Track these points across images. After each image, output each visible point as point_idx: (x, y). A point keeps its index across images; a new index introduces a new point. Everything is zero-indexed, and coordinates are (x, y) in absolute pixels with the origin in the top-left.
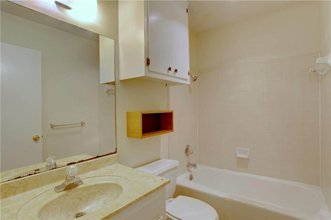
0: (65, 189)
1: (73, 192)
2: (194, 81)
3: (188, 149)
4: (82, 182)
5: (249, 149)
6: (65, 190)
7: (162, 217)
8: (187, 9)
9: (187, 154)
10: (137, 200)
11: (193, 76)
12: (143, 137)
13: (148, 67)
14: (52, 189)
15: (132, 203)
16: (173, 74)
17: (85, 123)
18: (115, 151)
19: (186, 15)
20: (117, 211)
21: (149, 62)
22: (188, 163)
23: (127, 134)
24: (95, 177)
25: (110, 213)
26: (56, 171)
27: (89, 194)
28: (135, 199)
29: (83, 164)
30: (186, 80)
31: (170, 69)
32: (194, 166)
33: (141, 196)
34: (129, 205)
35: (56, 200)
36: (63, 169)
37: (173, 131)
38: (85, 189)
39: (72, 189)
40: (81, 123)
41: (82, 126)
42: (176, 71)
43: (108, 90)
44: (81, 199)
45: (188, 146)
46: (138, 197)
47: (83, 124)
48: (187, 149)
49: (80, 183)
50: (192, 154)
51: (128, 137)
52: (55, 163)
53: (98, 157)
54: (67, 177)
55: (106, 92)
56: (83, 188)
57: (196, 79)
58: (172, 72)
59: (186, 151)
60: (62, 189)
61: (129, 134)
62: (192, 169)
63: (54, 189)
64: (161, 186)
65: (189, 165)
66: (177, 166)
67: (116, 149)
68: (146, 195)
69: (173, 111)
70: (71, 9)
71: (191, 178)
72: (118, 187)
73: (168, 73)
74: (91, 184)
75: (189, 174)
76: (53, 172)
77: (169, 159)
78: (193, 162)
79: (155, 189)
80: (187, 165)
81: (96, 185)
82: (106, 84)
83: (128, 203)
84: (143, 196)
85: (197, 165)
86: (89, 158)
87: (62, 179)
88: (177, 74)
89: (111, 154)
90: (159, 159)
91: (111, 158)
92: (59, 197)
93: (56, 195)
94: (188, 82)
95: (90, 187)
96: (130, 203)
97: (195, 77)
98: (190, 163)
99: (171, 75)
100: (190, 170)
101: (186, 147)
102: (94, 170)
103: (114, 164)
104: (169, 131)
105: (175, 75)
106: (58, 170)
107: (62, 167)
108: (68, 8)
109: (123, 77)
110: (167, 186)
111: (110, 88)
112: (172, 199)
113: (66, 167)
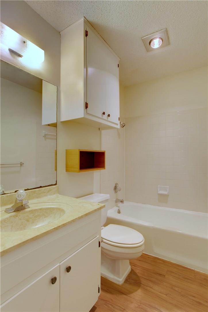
0: (14, 210)
1: (21, 214)
2: (123, 127)
3: (117, 187)
4: (29, 206)
5: (168, 187)
6: (14, 212)
7: (98, 236)
8: (118, 65)
9: (115, 191)
10: (79, 217)
11: (122, 123)
12: (80, 171)
13: (86, 110)
14: (3, 210)
15: (75, 219)
16: (106, 117)
17: (23, 164)
18: (55, 183)
19: (117, 69)
20: (64, 224)
21: (87, 106)
22: (116, 199)
23: (66, 169)
24: (40, 203)
25: (58, 226)
26: (6, 196)
27: (35, 216)
28: (77, 217)
29: (29, 192)
30: (117, 124)
31: (104, 113)
32: (122, 202)
33: (83, 215)
34: (73, 221)
35: (7, 218)
36: (12, 195)
37: (105, 169)
38: (32, 212)
39: (20, 211)
40: (20, 163)
41: (21, 167)
42: (109, 115)
43: (45, 135)
44: (28, 221)
45: (116, 184)
46: (80, 216)
47: (22, 164)
48: (115, 187)
49: (27, 207)
50: (120, 191)
51: (66, 171)
52: (3, 191)
53: (41, 187)
54: (16, 201)
55: (43, 137)
56: (30, 211)
57: (125, 125)
58: (105, 117)
59: (115, 188)
60: (12, 211)
61: (68, 169)
62: (120, 204)
63: (4, 211)
64: (98, 208)
65: (117, 201)
66: (108, 199)
67: (56, 181)
68: (86, 215)
69: (105, 151)
70: (21, 57)
71: (119, 212)
72: (61, 211)
73: (102, 117)
74: (36, 208)
75: (117, 208)
76: (3, 196)
77: (100, 193)
78: (120, 198)
79: (93, 211)
80: (116, 201)
81: (41, 209)
82: (46, 125)
83: (72, 219)
84: (84, 215)
85: (124, 202)
86: (34, 188)
87: (11, 203)
88: (109, 119)
89: (52, 185)
90: (92, 194)
91: (52, 189)
92: (10, 217)
93: (8, 215)
94: (118, 127)
95: (36, 210)
96: (74, 220)
97: (123, 124)
98: (119, 199)
99: (105, 118)
100: (118, 205)
101: (115, 185)
102: (38, 198)
103: (54, 194)
104: (101, 168)
105: (108, 119)
106: (7, 196)
107: (11, 193)
108: (20, 56)
109: (64, 118)
110: (102, 210)
111: (47, 133)
112: (104, 227)
113: (14, 193)
